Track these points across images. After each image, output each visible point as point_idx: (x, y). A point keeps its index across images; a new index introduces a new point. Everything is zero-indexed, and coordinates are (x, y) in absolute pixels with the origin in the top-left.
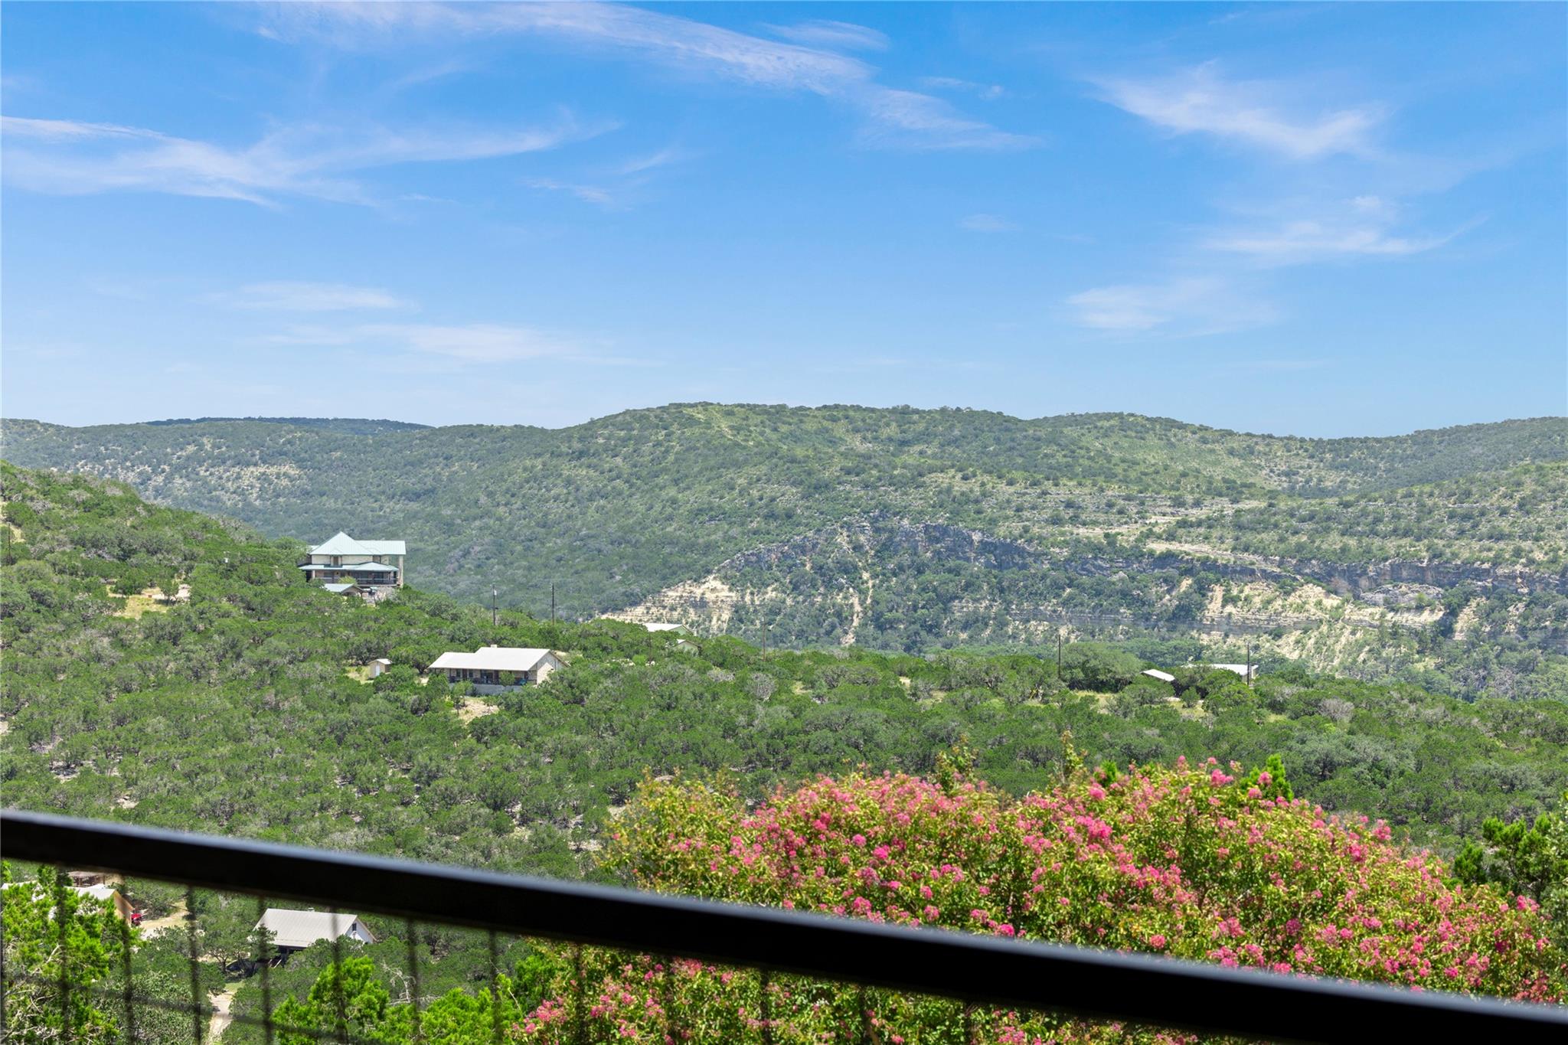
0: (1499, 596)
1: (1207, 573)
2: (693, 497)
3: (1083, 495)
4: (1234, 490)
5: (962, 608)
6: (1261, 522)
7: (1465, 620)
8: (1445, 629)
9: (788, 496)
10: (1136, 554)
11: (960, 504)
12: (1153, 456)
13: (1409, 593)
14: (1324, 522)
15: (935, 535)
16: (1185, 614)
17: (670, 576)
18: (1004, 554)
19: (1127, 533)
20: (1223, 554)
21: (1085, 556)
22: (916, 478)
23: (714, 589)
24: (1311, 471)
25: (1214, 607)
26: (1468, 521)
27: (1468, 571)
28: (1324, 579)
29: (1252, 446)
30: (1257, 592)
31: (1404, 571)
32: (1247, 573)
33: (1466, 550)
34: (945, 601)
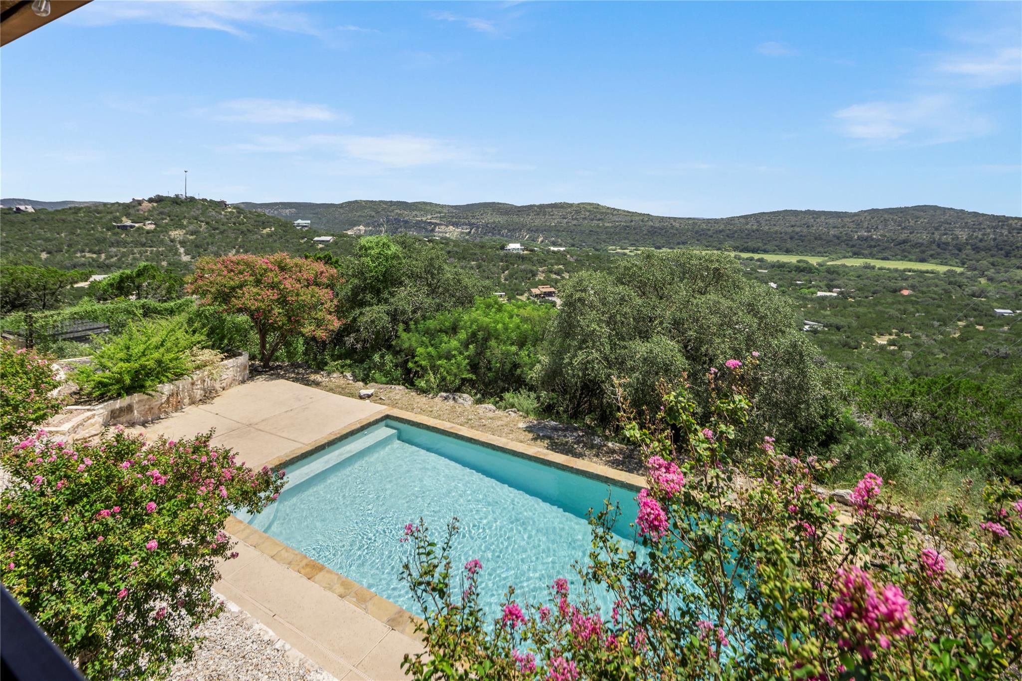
0: (478, 228)
1: (436, 224)
2: (358, 214)
3: (418, 213)
4: (440, 213)
5: (399, 230)
6: (444, 217)
7: (473, 231)
8: (470, 232)
9: (373, 214)
10: (425, 222)
11: (399, 215)
12: (428, 208)
13: (465, 227)
14: (453, 217)
15: (395, 219)
16: (433, 230)
17: (355, 225)
18: (406, 222)
19: (424, 219)
20: (438, 222)
21: (418, 222)
22: (393, 211)
23: (362, 227)
24: (451, 210)
25: (437, 229)
26: (473, 217)
27: (473, 224)
28: (453, 225)
29: (443, 206)
30: (443, 227)
31: (465, 224)
32: (441, 224)
33: (473, 221)
34: (397, 229)
